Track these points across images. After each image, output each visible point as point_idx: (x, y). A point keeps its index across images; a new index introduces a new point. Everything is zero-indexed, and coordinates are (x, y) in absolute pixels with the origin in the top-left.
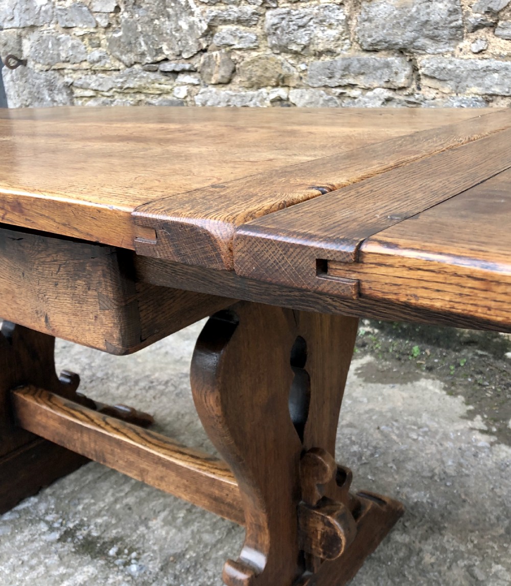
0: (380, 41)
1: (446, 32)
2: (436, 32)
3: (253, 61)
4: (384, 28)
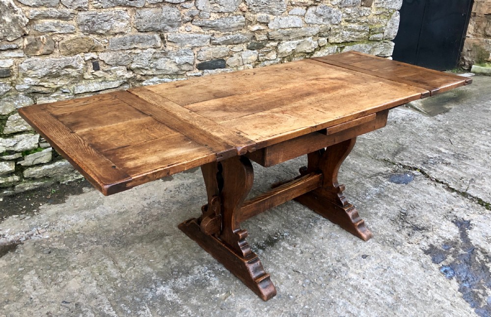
0: (149, 28)
1: (177, 23)
2: (173, 24)
3: (71, 40)
4: (150, 22)
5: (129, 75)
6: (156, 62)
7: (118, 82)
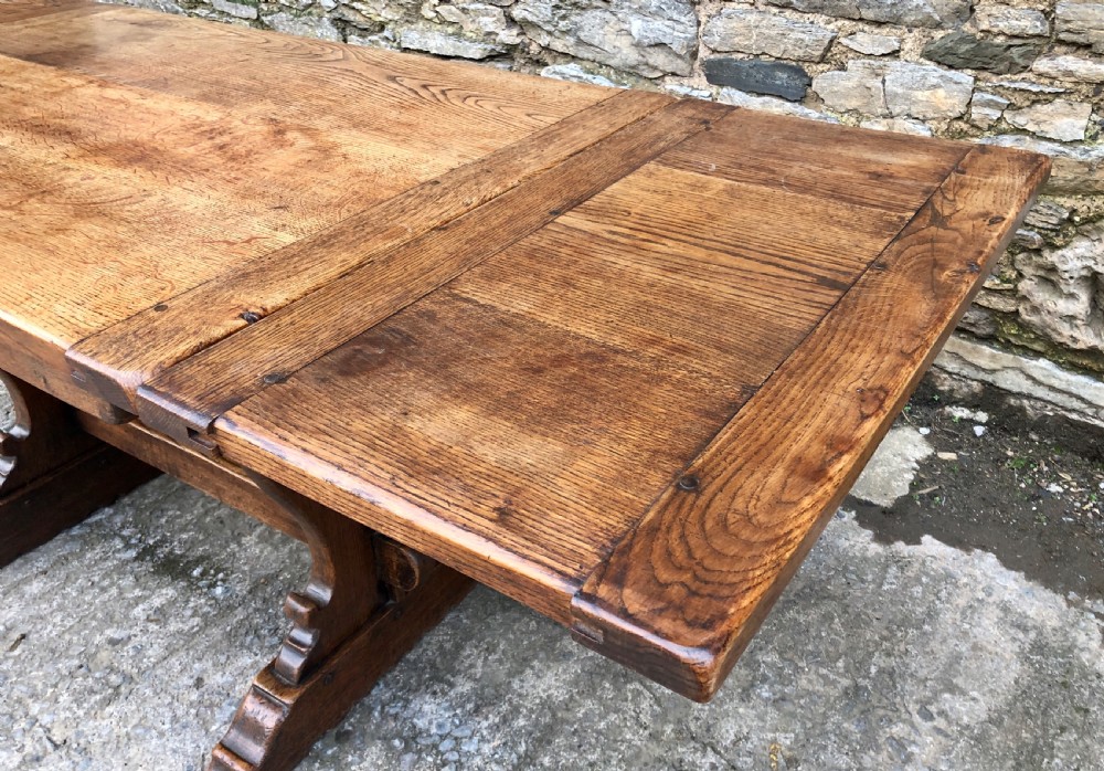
5: (509, 36)
6: (578, 19)
7: (482, 46)
